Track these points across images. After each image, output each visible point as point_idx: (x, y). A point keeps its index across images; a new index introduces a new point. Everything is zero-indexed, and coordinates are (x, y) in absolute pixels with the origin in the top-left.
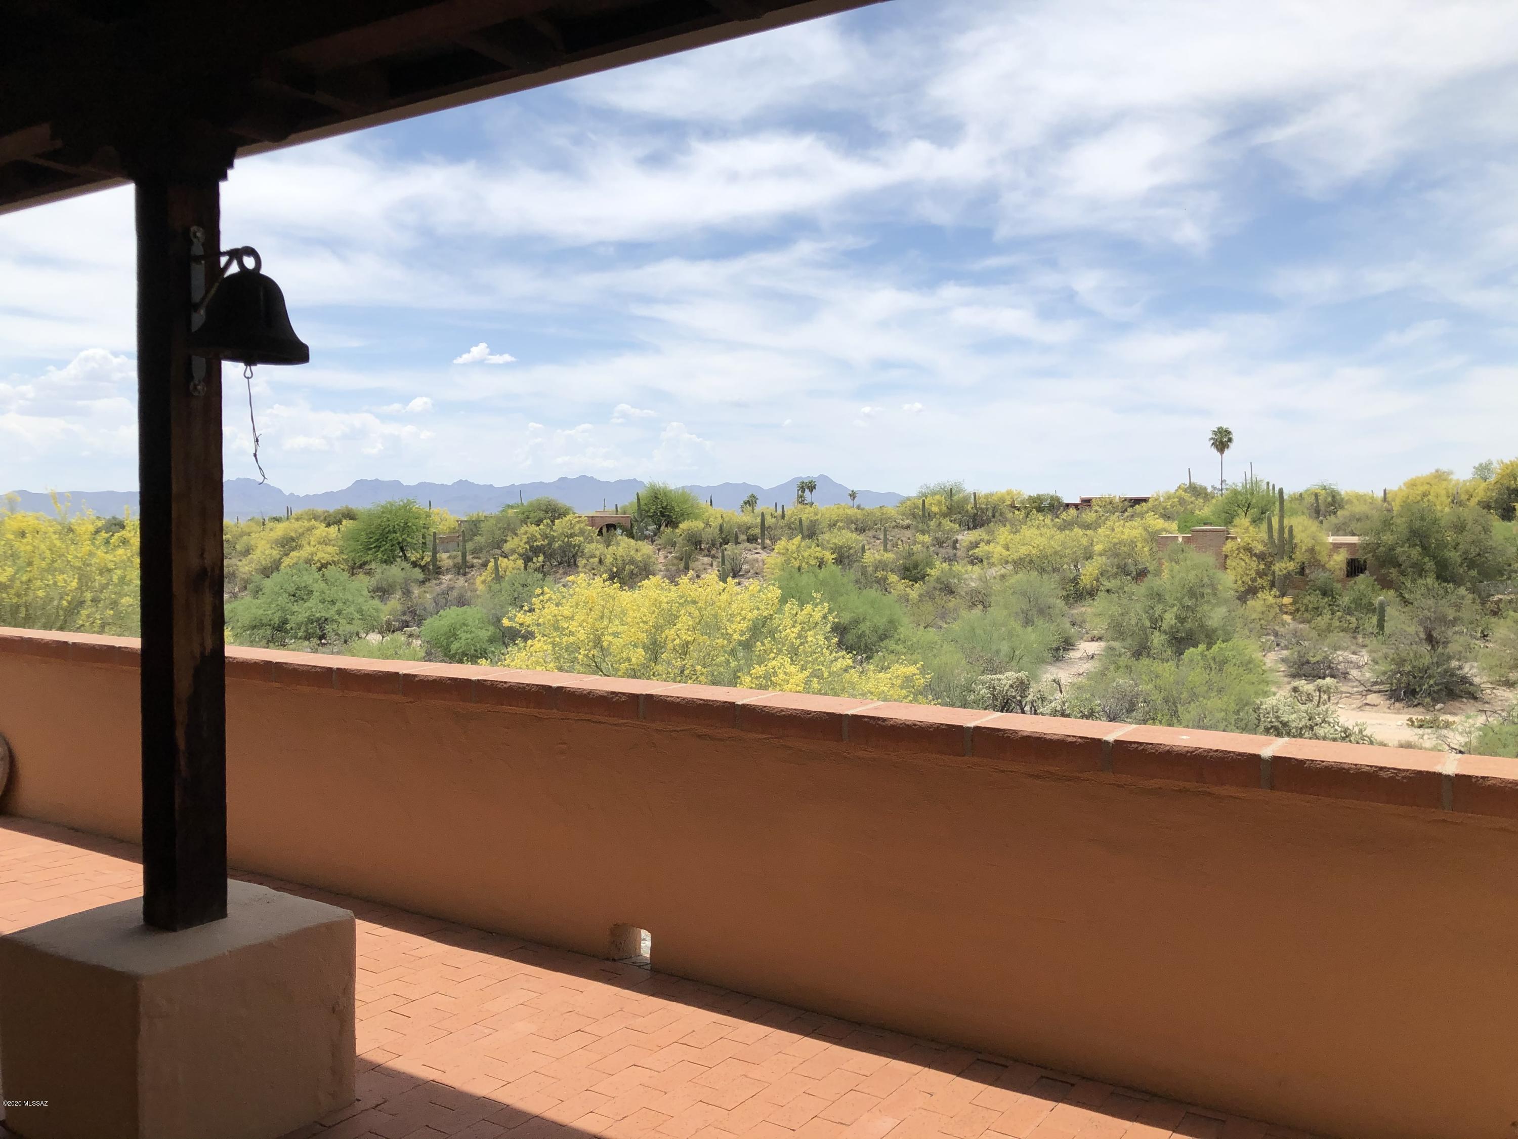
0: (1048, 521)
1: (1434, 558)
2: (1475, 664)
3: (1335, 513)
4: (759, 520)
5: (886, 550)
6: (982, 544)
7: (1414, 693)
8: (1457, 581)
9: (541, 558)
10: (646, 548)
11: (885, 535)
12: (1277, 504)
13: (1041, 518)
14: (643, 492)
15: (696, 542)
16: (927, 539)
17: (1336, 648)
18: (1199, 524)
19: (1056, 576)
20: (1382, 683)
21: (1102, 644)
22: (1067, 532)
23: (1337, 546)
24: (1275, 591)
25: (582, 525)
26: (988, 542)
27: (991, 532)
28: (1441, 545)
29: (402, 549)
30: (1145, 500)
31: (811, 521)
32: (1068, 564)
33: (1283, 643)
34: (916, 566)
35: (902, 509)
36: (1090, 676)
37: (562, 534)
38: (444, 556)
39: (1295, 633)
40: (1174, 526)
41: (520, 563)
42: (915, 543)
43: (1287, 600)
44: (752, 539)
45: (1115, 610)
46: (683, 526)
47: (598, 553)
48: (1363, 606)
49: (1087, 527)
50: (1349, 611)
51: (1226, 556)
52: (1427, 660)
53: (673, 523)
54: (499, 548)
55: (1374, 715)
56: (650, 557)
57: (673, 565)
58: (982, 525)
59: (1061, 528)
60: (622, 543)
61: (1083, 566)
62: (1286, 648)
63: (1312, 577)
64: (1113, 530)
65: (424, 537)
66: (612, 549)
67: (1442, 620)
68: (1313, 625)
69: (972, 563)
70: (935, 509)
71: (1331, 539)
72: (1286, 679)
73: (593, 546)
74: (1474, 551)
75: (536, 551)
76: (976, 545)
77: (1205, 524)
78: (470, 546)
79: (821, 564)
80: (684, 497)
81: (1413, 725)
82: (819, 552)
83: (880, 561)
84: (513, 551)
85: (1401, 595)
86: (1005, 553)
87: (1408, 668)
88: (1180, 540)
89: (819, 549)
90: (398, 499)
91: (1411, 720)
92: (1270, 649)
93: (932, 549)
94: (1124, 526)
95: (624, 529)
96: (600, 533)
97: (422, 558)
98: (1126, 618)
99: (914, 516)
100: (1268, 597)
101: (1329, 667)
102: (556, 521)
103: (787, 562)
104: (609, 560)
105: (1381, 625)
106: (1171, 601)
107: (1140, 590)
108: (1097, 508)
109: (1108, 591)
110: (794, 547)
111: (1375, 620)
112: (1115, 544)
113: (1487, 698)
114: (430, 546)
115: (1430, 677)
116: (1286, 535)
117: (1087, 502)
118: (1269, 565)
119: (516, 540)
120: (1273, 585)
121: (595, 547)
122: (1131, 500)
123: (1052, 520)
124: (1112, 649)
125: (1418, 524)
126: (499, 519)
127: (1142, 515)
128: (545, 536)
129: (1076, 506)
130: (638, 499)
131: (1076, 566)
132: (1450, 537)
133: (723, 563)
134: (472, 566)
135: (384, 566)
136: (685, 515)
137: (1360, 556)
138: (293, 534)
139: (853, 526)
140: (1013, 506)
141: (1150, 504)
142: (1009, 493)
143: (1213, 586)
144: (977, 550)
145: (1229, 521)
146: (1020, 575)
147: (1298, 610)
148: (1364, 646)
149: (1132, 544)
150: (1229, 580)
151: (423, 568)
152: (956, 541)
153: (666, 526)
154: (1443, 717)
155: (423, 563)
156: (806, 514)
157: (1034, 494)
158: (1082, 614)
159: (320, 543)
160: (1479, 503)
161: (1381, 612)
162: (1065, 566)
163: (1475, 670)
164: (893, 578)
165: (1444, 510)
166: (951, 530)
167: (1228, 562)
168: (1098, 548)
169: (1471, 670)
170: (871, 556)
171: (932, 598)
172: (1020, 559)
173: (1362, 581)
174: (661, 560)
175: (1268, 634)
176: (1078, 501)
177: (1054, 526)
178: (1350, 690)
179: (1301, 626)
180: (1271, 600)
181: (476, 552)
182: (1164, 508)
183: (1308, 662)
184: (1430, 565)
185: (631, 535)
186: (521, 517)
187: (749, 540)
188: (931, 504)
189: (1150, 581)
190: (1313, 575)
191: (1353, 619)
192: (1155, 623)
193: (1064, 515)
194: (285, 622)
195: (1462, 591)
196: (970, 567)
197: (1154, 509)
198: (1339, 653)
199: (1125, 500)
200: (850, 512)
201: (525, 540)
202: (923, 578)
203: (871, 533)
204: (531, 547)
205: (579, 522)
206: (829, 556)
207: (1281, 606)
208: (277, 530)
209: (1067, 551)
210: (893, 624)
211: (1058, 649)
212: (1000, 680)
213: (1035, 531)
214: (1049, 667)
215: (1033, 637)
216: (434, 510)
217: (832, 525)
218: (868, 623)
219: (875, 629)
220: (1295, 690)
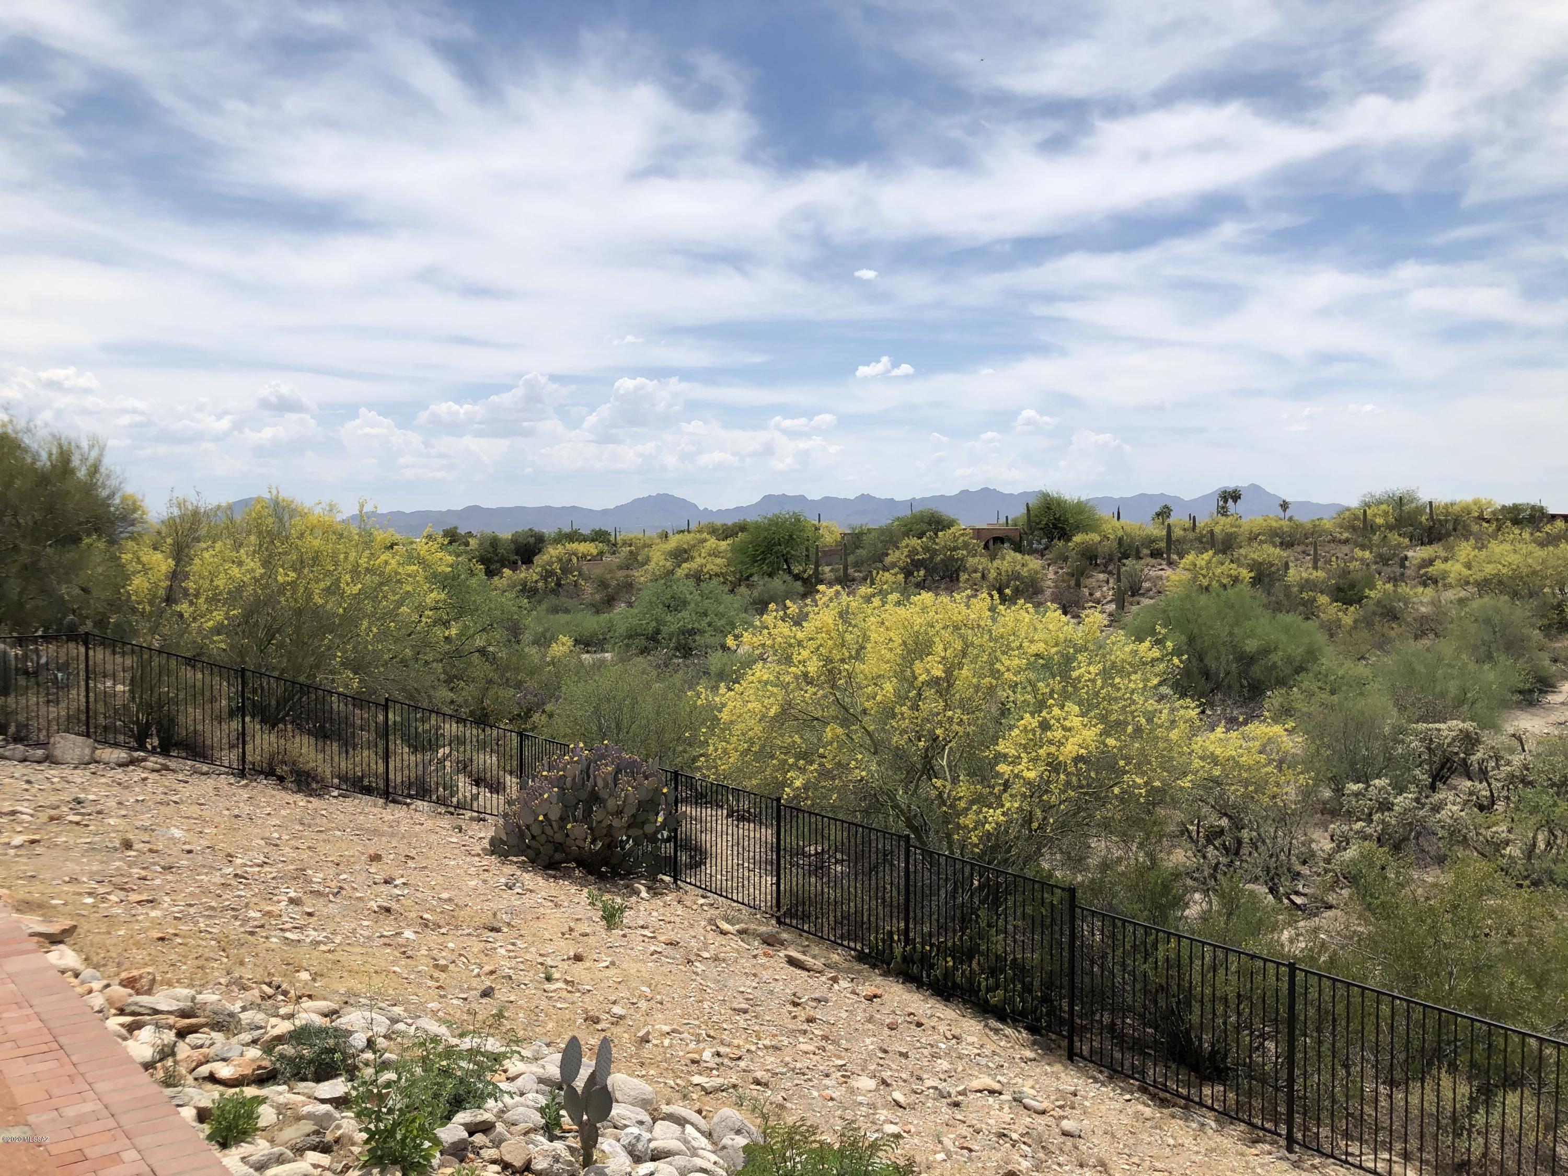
0: (1526, 535)
4: (1164, 533)
5: (1316, 568)
6: (1438, 563)
9: (922, 573)
10: (1034, 563)
11: (1316, 550)
13: (1517, 531)
14: (1033, 502)
15: (1090, 557)
16: (1367, 554)
19: (1535, 603)
22: (1551, 548)
25: (966, 538)
26: (1446, 560)
27: (1450, 548)
29: (786, 561)
31: (1227, 534)
32: (1550, 587)
34: (1352, 586)
35: (1339, 521)
37: (945, 547)
38: (827, 569)
41: (901, 577)
42: (1353, 559)
44: (1156, 554)
46: (1078, 538)
47: (980, 567)
53: (1065, 536)
54: (881, 561)
56: (1037, 573)
57: (1063, 581)
58: (1440, 540)
59: (1542, 544)
60: (1007, 557)
65: (807, 550)
66: (997, 563)
69: (1425, 585)
70: (1379, 521)
73: (976, 559)
75: (917, 564)
76: (1431, 562)
78: (851, 559)
79: (1236, 580)
80: (1080, 508)
82: (1234, 569)
83: (1307, 581)
84: (894, 565)
86: (1466, 572)
89: (1234, 566)
90: (786, 511)
93: (1374, 567)
95: (1012, 542)
96: (986, 547)
97: (805, 571)
99: (1354, 528)
102: (940, 534)
103: (1195, 579)
104: (993, 574)
110: (1203, 563)
114: (813, 558)
119: (897, 553)
121: (978, 561)
123: (1532, 534)
126: (882, 531)
128: (926, 549)
129: (1564, 519)
130: (1028, 510)
131: (1561, 590)
133: (1119, 580)
134: (853, 580)
135: (766, 579)
136: (1080, 527)
138: (685, 546)
139: (1278, 540)
140: (1481, 518)
142: (1476, 502)
144: (1430, 569)
146: (1486, 599)
151: (805, 581)
152: (1406, 558)
153: (1059, 539)
155: (806, 576)
156: (1222, 526)
157: (1509, 503)
159: (710, 555)
162: (1547, 590)
164: (1323, 599)
166: (1399, 544)
170: (1295, 575)
171: (1369, 624)
172: (1486, 580)
174: (1051, 576)
177: (1535, 541)
181: (857, 565)
185: (1018, 548)
186: (903, 529)
187: (1152, 555)
188: (1375, 515)
193: (1548, 528)
196: (1420, 589)
200: (1274, 524)
201: (905, 553)
202: (1359, 601)
203: (1300, 548)
204: (912, 560)
205: (962, 535)
206: (1246, 574)
208: (674, 542)
209: (1549, 571)
210: (1312, 654)
211: (1531, 691)
212: (1439, 730)
213: (1507, 547)
214: (1519, 713)
215: (1491, 676)
216: (824, 523)
217: (1253, 538)
218: (1280, 653)
219: (1289, 660)
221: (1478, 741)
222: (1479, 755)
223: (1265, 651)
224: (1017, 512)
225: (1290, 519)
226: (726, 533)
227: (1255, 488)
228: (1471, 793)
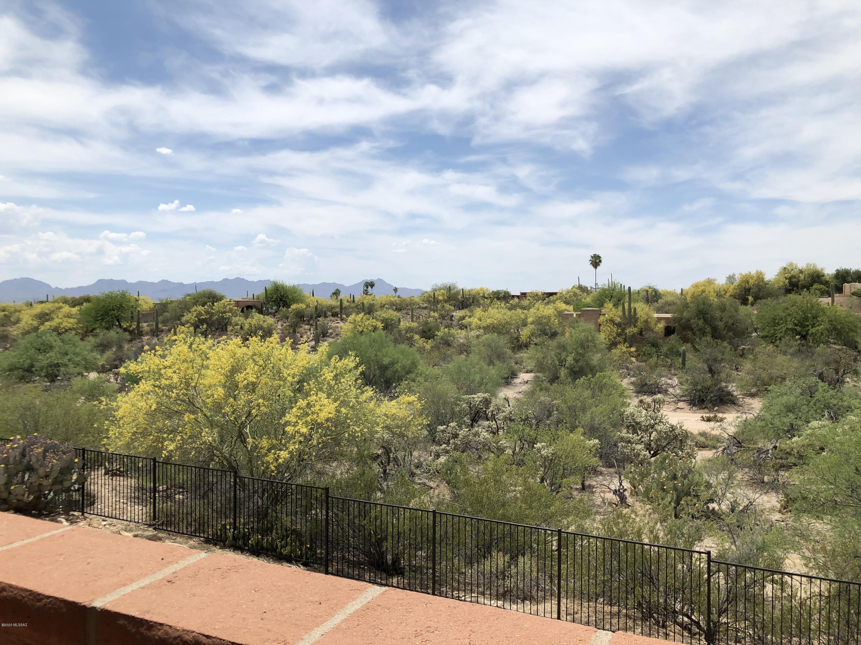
0: (503, 305)
1: (711, 325)
2: (735, 384)
3: (657, 301)
4: (339, 303)
5: (412, 321)
6: (467, 318)
7: (703, 401)
8: (723, 338)
9: (205, 326)
10: (270, 320)
11: (412, 312)
12: (627, 296)
13: (499, 303)
14: (269, 286)
15: (300, 316)
16: (436, 315)
17: (661, 376)
18: (584, 307)
19: (508, 337)
20: (685, 396)
21: (532, 375)
22: (513, 311)
23: (659, 319)
24: (627, 344)
25: (231, 306)
26: (470, 317)
27: (471, 311)
28: (714, 318)
29: (118, 320)
30: (555, 294)
31: (370, 304)
32: (514, 329)
33: (632, 373)
34: (430, 330)
35: (422, 298)
36: (526, 393)
37: (218, 311)
38: (145, 325)
39: (638, 368)
40: (571, 308)
41: (192, 329)
42: (430, 316)
43: (633, 349)
44: (335, 315)
45: (540, 355)
46: (294, 306)
47: (240, 323)
48: (674, 352)
49: (524, 308)
50: (666, 356)
51: (600, 325)
52: (709, 383)
53: (287, 305)
54: (179, 320)
55: (681, 414)
56: (272, 325)
57: (286, 330)
58: (467, 307)
59: (510, 309)
60: (255, 317)
61: (522, 330)
62: (634, 376)
63: (647, 336)
64: (538, 309)
65: (132, 313)
66: (249, 320)
67: (715, 360)
68: (648, 363)
69: (461, 329)
70: (441, 298)
71: (656, 315)
72: (634, 394)
73: (237, 318)
74: (731, 321)
75: (202, 322)
76: (463, 318)
77: (588, 307)
78: (160, 318)
79: (375, 328)
80: (294, 290)
81: (703, 420)
82: (374, 322)
83: (409, 327)
84: (187, 322)
85: (694, 346)
86: (479, 322)
87: (699, 387)
88: (575, 315)
89: (374, 320)
90: (116, 290)
91: (702, 417)
92: (625, 377)
93: (439, 320)
94: (544, 308)
95: (257, 309)
96: (242, 311)
97: (131, 326)
98: (546, 360)
99: (429, 302)
100: (623, 348)
101: (657, 387)
102: (215, 304)
103: (355, 328)
104: (247, 326)
105: (684, 363)
106: (571, 350)
107: (553, 343)
108: (529, 298)
109: (536, 344)
110: (359, 319)
111: (680, 360)
112: (539, 318)
113: (740, 403)
114: (136, 319)
115: (711, 392)
116: (632, 313)
117: (524, 295)
118: (623, 330)
119: (190, 315)
120: (625, 341)
121: (239, 319)
122: (547, 293)
123: (505, 304)
124: (538, 377)
125: (702, 307)
126: (180, 302)
127: (554, 302)
128: (207, 312)
129: (518, 297)
130: (266, 291)
131: (518, 330)
132: (717, 314)
133: (316, 329)
134: (162, 331)
135: (105, 331)
136: (295, 300)
137: (672, 324)
138: (47, 311)
139: (394, 307)
140: (484, 297)
141: (558, 295)
142: (482, 289)
143: (593, 341)
144: (464, 321)
145: (601, 305)
146: (487, 335)
147: (639, 355)
148: (676, 375)
149: (549, 318)
150: (602, 337)
151: (131, 332)
152: (453, 316)
153: (283, 307)
154: (720, 415)
155: (131, 329)
156: (367, 301)
157: (495, 290)
158: (521, 357)
159: (65, 317)
160: (731, 295)
161: (683, 355)
162: (512, 330)
163: (734, 388)
164: (417, 337)
165: (714, 299)
166: (449, 309)
167: (601, 328)
168: (530, 320)
169: (733, 388)
170: (404, 324)
171: (438, 349)
172: (488, 326)
173: (673, 337)
174: (279, 327)
175: (623, 369)
176: (519, 294)
177: (506, 308)
178: (669, 400)
179: (641, 364)
180: (624, 349)
181: (164, 322)
182: (566, 298)
183: (646, 384)
184: (708, 329)
185: (261, 312)
186: (193, 301)
187: (333, 315)
188: (438, 295)
189: (559, 339)
190: (648, 335)
191: (669, 360)
192: (562, 363)
193: (511, 302)
194: (32, 366)
195: (725, 344)
196: (460, 331)
197: (560, 298)
198: (662, 379)
199: (545, 293)
200: (392, 299)
201: (195, 315)
202: (433, 337)
203: (404, 312)
204: (199, 319)
205: (229, 304)
206: (380, 325)
207: (630, 353)
208: (38, 309)
209: (513, 322)
210: (414, 364)
211: (508, 378)
212: (474, 398)
213: (496, 310)
214: (503, 388)
215: (493, 372)
216: (141, 297)
217: (382, 306)
218: (400, 364)
219: (404, 367)
220: (641, 401)
221: (490, 402)
222: (491, 409)
223: (392, 364)
224: (260, 292)
225: (399, 297)
226: (74, 303)
227: (380, 280)
228: (489, 427)
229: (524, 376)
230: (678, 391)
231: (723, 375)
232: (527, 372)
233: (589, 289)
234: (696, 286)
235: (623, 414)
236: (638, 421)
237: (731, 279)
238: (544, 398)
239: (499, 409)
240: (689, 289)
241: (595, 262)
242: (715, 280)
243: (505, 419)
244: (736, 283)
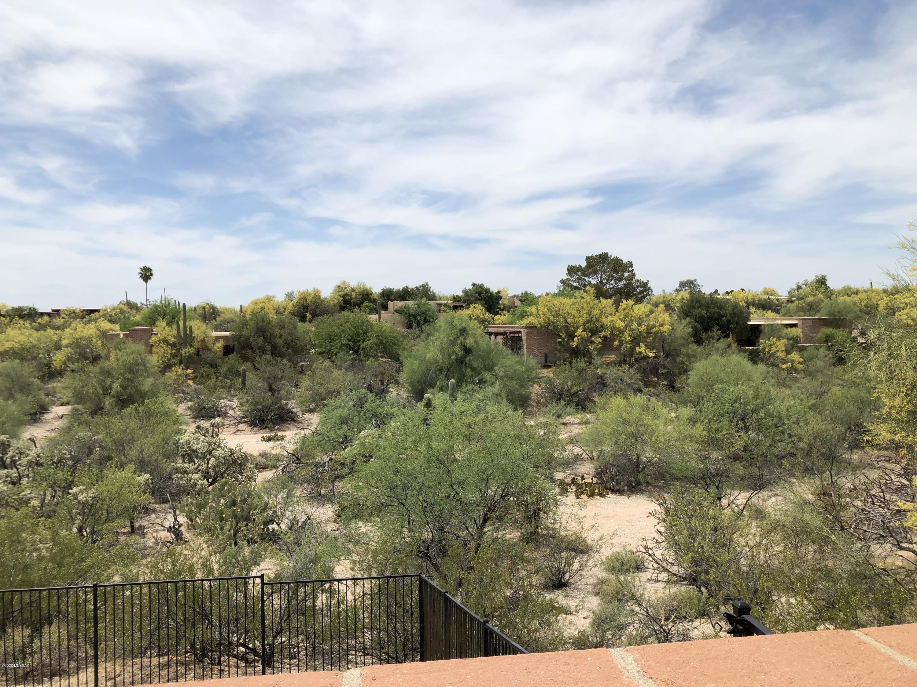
0: (27, 324)
1: (270, 343)
2: (294, 402)
3: (215, 319)
7: (263, 421)
8: (282, 356)
12: (182, 313)
13: (22, 322)
17: (220, 398)
18: (133, 326)
19: (35, 363)
20: (246, 417)
21: (70, 407)
22: (42, 332)
23: (217, 338)
24: (182, 366)
28: (273, 336)
30: (98, 311)
32: (43, 354)
33: (189, 397)
36: (61, 430)
39: (195, 391)
40: (117, 327)
43: (189, 371)
45: (78, 384)
48: (234, 373)
49: (57, 328)
50: (226, 377)
51: (152, 346)
52: (270, 401)
55: (242, 436)
59: (37, 330)
61: (55, 354)
62: (191, 400)
63: (204, 356)
64: (76, 329)
67: (275, 378)
68: (206, 385)
71: (214, 334)
72: (192, 420)
74: (290, 339)
77: (138, 326)
81: (264, 440)
85: (254, 365)
87: (260, 407)
88: (122, 336)
91: (263, 437)
92: (181, 402)
94: (84, 328)
98: (86, 389)
100: (178, 370)
101: (216, 410)
105: (244, 383)
106: (117, 376)
107: (95, 369)
108: (64, 316)
109: (73, 371)
111: (240, 380)
112: (77, 339)
113: (300, 419)
115: (271, 411)
116: (188, 332)
117: (57, 312)
118: (178, 350)
120: (181, 362)
122: (87, 310)
123: (30, 324)
124: (77, 410)
125: (261, 324)
127: (95, 320)
129: (48, 314)
131: (49, 355)
132: (277, 331)
137: (231, 343)
141: (101, 313)
143: (144, 365)
145: (153, 324)
146: (6, 363)
147: (196, 377)
148: (235, 396)
149: (90, 339)
150: (154, 360)
154: (280, 434)
157: (16, 306)
158: (53, 387)
160: (290, 312)
161: (243, 375)
162: (41, 355)
163: (294, 405)
165: (273, 316)
167: (153, 349)
168: (65, 342)
169: (293, 405)
172: (6, 351)
173: (233, 357)
175: (179, 393)
176: (50, 311)
177: (32, 328)
178: (229, 423)
179: (199, 386)
180: (180, 371)
182: (111, 316)
183: (204, 408)
184: (268, 347)
189: (102, 363)
190: (205, 355)
191: (228, 381)
192: (106, 390)
193: (40, 320)
195: (285, 361)
197: (104, 316)
198: (222, 401)
199: (84, 310)
207: (187, 375)
209: (42, 345)
211: (35, 414)
213: (17, 332)
214: (28, 427)
215: (14, 407)
220: (198, 427)
221: (9, 446)
222: (10, 454)
228: (7, 476)
229: (58, 410)
230: (238, 413)
231: (283, 393)
232: (62, 405)
233: (139, 305)
234: (256, 303)
235: (177, 443)
236: (195, 448)
237: (289, 296)
238: (83, 433)
239: (21, 453)
240: (249, 306)
241: (146, 276)
242: (274, 297)
243: (30, 464)
244: (295, 300)
